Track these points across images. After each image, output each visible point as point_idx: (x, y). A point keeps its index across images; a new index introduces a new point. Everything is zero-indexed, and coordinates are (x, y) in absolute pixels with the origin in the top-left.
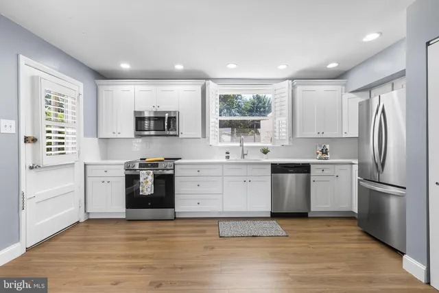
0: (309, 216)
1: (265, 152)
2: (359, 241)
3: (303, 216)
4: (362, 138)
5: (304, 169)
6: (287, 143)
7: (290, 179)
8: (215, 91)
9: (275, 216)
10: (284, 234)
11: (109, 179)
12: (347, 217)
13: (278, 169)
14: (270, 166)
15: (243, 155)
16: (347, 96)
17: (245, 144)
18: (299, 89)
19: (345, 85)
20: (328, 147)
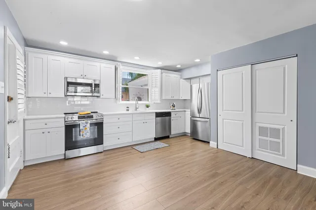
0: (170, 137)
1: (148, 107)
2: (192, 142)
3: (168, 137)
4: (191, 100)
5: (168, 114)
6: (159, 102)
9: (156, 139)
10: (168, 145)
11: (49, 130)
13: (158, 115)
14: (155, 114)
15: (136, 109)
16: (182, 80)
18: (164, 75)
19: (181, 75)
20: (175, 104)
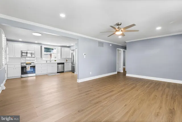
1: (55, 61)
3: (63, 72)
4: (72, 58)
5: (63, 64)
6: (60, 59)
7: (60, 66)
8: (43, 47)
9: (58, 73)
11: (15, 68)
12: (69, 71)
13: (58, 64)
16: (70, 51)
17: (51, 59)
18: (62, 49)
19: (70, 49)
20: (67, 60)
